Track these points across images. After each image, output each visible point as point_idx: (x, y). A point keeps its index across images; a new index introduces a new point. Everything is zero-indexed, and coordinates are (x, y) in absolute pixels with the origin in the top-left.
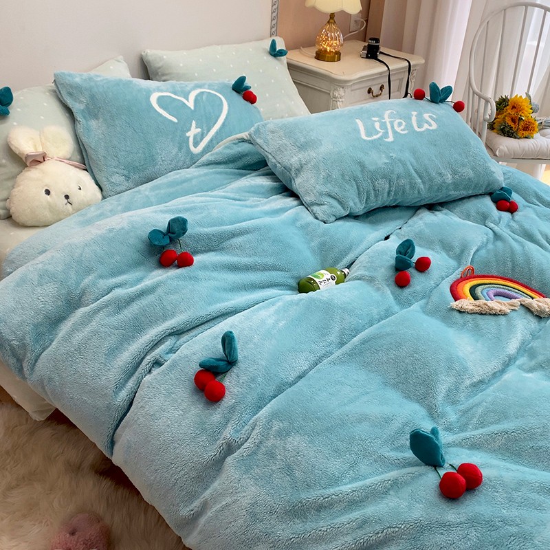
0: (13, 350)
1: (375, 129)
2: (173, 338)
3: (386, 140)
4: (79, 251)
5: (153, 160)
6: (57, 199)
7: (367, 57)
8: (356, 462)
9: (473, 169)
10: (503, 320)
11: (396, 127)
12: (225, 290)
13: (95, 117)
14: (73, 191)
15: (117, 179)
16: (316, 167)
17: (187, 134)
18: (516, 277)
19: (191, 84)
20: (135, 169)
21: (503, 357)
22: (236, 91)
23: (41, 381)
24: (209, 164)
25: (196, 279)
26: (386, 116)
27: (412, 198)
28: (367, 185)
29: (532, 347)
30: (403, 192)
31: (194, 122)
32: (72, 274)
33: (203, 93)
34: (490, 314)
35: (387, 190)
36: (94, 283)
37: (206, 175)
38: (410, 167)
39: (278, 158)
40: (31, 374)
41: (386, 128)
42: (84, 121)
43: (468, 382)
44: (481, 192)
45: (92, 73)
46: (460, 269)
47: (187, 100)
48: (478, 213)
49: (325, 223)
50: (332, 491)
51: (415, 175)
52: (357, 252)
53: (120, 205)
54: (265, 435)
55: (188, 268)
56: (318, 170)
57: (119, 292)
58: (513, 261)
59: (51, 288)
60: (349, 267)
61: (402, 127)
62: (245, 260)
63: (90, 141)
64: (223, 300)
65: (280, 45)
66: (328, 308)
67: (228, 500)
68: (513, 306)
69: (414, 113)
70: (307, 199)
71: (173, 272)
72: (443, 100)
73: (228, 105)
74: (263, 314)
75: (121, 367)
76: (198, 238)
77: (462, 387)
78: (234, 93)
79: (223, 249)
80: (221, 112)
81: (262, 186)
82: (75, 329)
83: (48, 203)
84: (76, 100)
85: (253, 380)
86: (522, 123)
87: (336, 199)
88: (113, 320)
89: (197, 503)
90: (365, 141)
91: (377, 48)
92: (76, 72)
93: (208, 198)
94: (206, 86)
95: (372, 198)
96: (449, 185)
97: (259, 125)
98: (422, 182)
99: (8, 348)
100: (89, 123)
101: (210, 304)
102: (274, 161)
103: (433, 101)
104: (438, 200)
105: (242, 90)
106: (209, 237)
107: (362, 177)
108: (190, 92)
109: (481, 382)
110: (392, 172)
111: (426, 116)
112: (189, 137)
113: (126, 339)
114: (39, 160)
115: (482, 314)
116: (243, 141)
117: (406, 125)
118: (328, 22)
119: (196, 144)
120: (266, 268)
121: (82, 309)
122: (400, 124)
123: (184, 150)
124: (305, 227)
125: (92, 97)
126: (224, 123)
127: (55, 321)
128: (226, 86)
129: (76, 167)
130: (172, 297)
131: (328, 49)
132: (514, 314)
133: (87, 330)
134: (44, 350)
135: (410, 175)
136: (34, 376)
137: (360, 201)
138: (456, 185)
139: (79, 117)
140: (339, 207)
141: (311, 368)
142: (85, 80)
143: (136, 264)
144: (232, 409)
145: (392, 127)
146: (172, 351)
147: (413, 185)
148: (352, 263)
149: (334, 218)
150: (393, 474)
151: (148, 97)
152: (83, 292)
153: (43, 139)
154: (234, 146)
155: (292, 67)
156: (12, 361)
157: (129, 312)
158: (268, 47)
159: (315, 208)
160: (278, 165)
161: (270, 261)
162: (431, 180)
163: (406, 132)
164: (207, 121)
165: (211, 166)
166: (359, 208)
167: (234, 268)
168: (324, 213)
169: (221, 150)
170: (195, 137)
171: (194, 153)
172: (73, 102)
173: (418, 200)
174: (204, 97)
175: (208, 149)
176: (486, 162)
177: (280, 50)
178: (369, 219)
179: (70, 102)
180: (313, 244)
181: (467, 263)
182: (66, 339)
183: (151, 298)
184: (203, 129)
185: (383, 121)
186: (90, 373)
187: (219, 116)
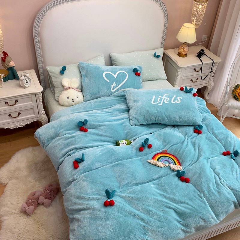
0: (42, 142)
1: (157, 100)
2: (75, 150)
3: (159, 105)
5: (99, 92)
6: (70, 100)
9: (188, 118)
13: (87, 77)
14: (75, 98)
15: (88, 96)
17: (111, 86)
20: (93, 95)
23: (47, 151)
24: (115, 96)
25: (86, 136)
26: (164, 96)
28: (147, 117)
30: (160, 121)
31: (115, 82)
33: (121, 72)
35: (155, 120)
36: (62, 132)
37: (112, 100)
38: (164, 114)
39: (129, 102)
40: (45, 149)
41: (161, 101)
42: (84, 78)
46: (163, 150)
47: (115, 75)
48: (185, 132)
49: (132, 126)
50: (86, 196)
51: (165, 117)
53: (83, 106)
54: (81, 180)
55: (85, 133)
57: (67, 135)
58: (179, 152)
59: (53, 131)
60: (134, 140)
61: (167, 101)
64: (91, 143)
66: (114, 153)
69: (175, 96)
70: (130, 117)
71: (82, 133)
72: (189, 92)
75: (62, 153)
76: (91, 125)
78: (133, 72)
79: (97, 129)
80: (125, 79)
81: (122, 109)
83: (68, 101)
84: (83, 71)
85: (85, 166)
87: (137, 120)
88: (64, 142)
89: (66, 189)
90: (152, 104)
91: (203, 53)
93: (102, 112)
94: (124, 70)
95: (149, 121)
96: (178, 121)
98: (168, 119)
101: (87, 144)
103: (186, 92)
105: (135, 72)
106: (94, 125)
107: (147, 115)
108: (117, 72)
110: (157, 115)
111: (178, 98)
114: (68, 88)
115: (155, 165)
117: (169, 100)
118: (184, 44)
119: (113, 89)
120: (107, 136)
121: (58, 137)
122: (167, 99)
123: (109, 90)
124: (125, 126)
128: (131, 70)
129: (78, 91)
130: (78, 140)
131: (182, 53)
133: (58, 143)
134: (49, 144)
135: (163, 117)
138: (180, 122)
139: (83, 76)
140: (138, 122)
142: (87, 65)
143: (74, 129)
144: (78, 171)
145: (164, 100)
146: (74, 153)
147: (164, 120)
149: (135, 125)
151: (103, 73)
152: (60, 133)
157: (68, 141)
159: (131, 121)
161: (109, 135)
162: (171, 119)
163: (168, 103)
164: (119, 82)
165: (115, 97)
166: (145, 123)
168: (133, 123)
169: (119, 93)
170: (114, 87)
171: (112, 91)
174: (121, 74)
175: (116, 91)
177: (158, 55)
181: (166, 149)
182: (53, 143)
183: (74, 139)
184: (117, 85)
185: (162, 98)
186: (56, 153)
187: (124, 81)
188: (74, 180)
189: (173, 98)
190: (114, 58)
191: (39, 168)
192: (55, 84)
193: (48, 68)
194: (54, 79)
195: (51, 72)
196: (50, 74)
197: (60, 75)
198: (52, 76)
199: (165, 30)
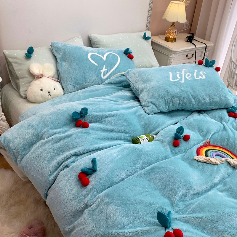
0: (14, 153)
1: (177, 77)
2: (75, 157)
3: (181, 82)
4: (45, 117)
5: (85, 80)
6: (45, 93)
7: (188, 41)
8: (134, 221)
9: (219, 97)
10: (216, 167)
12: (100, 139)
13: (65, 61)
14: (52, 90)
15: (70, 87)
16: (148, 91)
17: (101, 71)
18: (228, 148)
19: (106, 50)
20: (78, 84)
21: (211, 183)
22: (125, 54)
23: (23, 167)
24: (108, 84)
25: (88, 133)
26: (183, 72)
27: (189, 107)
28: (169, 100)
29: (226, 181)
30: (186, 105)
31: (105, 66)
32: (40, 127)
33: (110, 54)
34: (211, 164)
35: (178, 103)
36: (48, 131)
37: (106, 88)
38: (190, 94)
39: (135, 85)
40: (19, 164)
41: (182, 77)
42: (61, 63)
43: (192, 193)
44: (222, 108)
45: (66, 43)
46: (204, 142)
48: (219, 117)
49: (149, 115)
50: (121, 231)
51: (192, 98)
52: (160, 129)
53: (68, 98)
54: (100, 203)
55: (86, 128)
57: (57, 135)
58: (228, 141)
59: (31, 131)
60: (156, 134)
61: (189, 77)
62: (111, 127)
63: (61, 71)
64: (98, 143)
66: (140, 153)
67: (82, 227)
68: (222, 161)
69: (196, 71)
70: (143, 104)
72: (210, 66)
73: (120, 60)
74: (113, 151)
75: (52, 166)
76: (93, 116)
77: (189, 195)
79: (102, 122)
81: (127, 96)
82: (38, 148)
83: (41, 94)
84: (58, 53)
85: (101, 179)
87: (155, 105)
88: (53, 147)
89: (72, 226)
90: (171, 81)
91: (193, 37)
92: (60, 42)
93: (101, 100)
94: (113, 51)
95: (171, 106)
96: (207, 103)
97: (129, 70)
98: (195, 101)
99: (12, 152)
100: (63, 63)
101: (92, 144)
102: (133, 86)
103: (206, 66)
104: (202, 109)
105: (128, 54)
106: (97, 116)
107: (167, 96)
108: (105, 53)
109: (198, 193)
110: (181, 96)
111: (201, 73)
112: (102, 72)
113: (57, 155)
114: (40, 77)
115: (207, 163)
116: (123, 75)
117: (191, 76)
118: (172, 25)
119: (104, 75)
120: (119, 132)
121: (42, 140)
122: (188, 75)
123: (99, 77)
124: (140, 116)
125: (65, 53)
126: (117, 67)
127: (31, 144)
128: (121, 51)
129: (54, 80)
130: (77, 140)
131: (171, 37)
132: (221, 165)
133: (42, 149)
134: (25, 155)
135: (189, 98)
136: (21, 165)
137: (166, 107)
138: (210, 104)
139: (59, 61)
140: (156, 109)
141: (127, 177)
142: (63, 46)
143: (66, 125)
144: (90, 190)
145: (185, 76)
146: (73, 162)
147: (190, 102)
148: (158, 133)
149: (153, 113)
150: (147, 228)
151: (87, 55)
152: (43, 134)
153: (43, 68)
154: (120, 77)
156: (13, 157)
157: (59, 144)
158: (143, 35)
159: (146, 108)
160: (134, 88)
161: (121, 129)
162: (199, 100)
163: (190, 79)
164: (110, 66)
165: (109, 85)
166: (165, 110)
167: (105, 130)
168: (149, 110)
169: (114, 78)
170: (104, 72)
171: (103, 78)
172: (57, 54)
173: (193, 108)
174: (111, 56)
175: (109, 77)
176: (226, 95)
177: (147, 37)
178: (170, 114)
180: (142, 123)
181: (208, 139)
182: (34, 152)
183: (69, 139)
184: (108, 69)
185: (181, 73)
186: (41, 167)
187: (116, 64)
188: (87, 206)
189: (195, 73)
190: (95, 40)
191: (4, 202)
192: (18, 73)
193: (6, 52)
194: (16, 67)
195: (11, 58)
196: (10, 60)
197: (26, 60)
198: (13, 62)
199: (150, 9)
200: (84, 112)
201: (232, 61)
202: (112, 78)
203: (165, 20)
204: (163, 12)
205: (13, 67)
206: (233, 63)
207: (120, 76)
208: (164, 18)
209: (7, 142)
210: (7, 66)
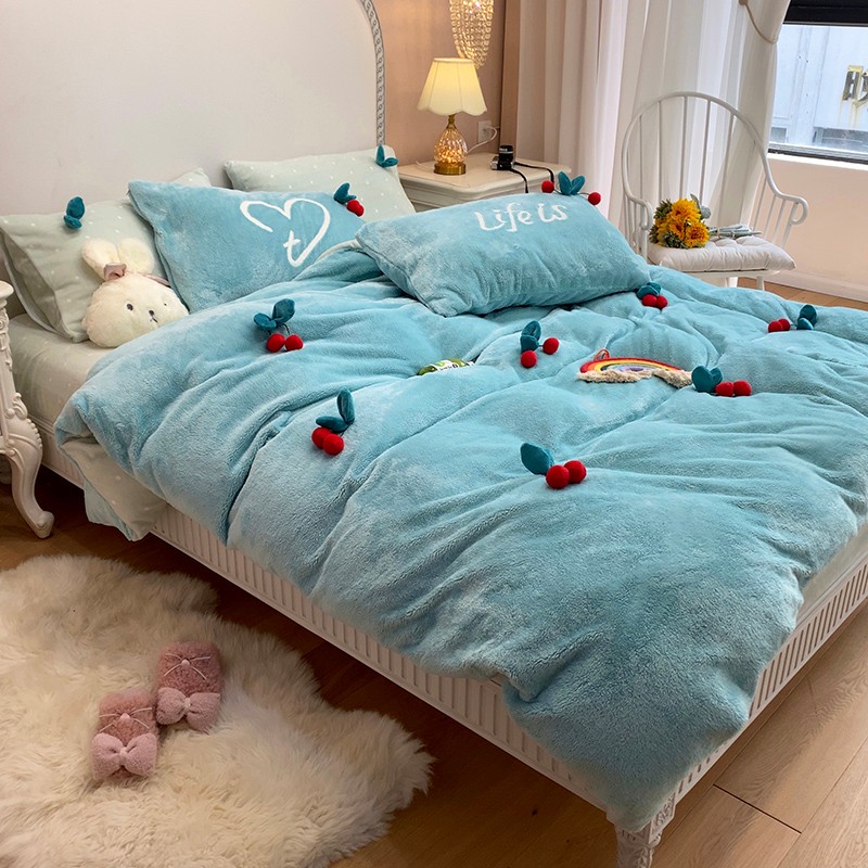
0: (118, 434)
1: (497, 220)
2: (286, 413)
3: (508, 230)
4: (182, 337)
5: (246, 273)
6: (141, 315)
7: (499, 169)
9: (611, 261)
10: (632, 387)
11: (520, 218)
12: (337, 372)
13: (178, 228)
14: (157, 306)
16: (432, 261)
17: (285, 245)
19: (285, 194)
20: (227, 283)
21: (627, 411)
22: (339, 202)
23: (149, 467)
24: (312, 276)
25: (306, 360)
26: (508, 208)
27: (542, 294)
28: (488, 276)
30: (532, 286)
31: (291, 233)
32: (177, 357)
33: (300, 202)
34: (619, 382)
35: (513, 283)
36: (201, 365)
38: (538, 258)
39: (390, 258)
40: (137, 460)
41: (509, 219)
42: (166, 234)
43: (588, 428)
44: (623, 288)
45: (172, 183)
46: (594, 353)
47: (283, 209)
48: (620, 309)
49: (445, 317)
50: (448, 498)
51: (544, 267)
52: (482, 345)
54: (384, 471)
55: (296, 351)
56: (434, 263)
57: (227, 373)
58: (651, 343)
59: (156, 371)
61: (527, 218)
62: (358, 346)
63: (173, 255)
64: (336, 380)
65: (389, 153)
67: (352, 528)
68: (643, 375)
69: (541, 205)
70: (424, 295)
72: (574, 193)
73: (330, 217)
75: (235, 440)
76: (306, 324)
77: (581, 431)
78: (337, 203)
79: (333, 336)
80: (323, 221)
81: (374, 289)
82: (184, 408)
83: (133, 319)
84: (156, 210)
85: (371, 433)
86: (689, 230)
87: (456, 292)
88: (224, 397)
90: (485, 231)
91: (511, 157)
92: (155, 182)
94: (304, 196)
95: (497, 291)
96: (584, 278)
98: (553, 274)
99: (113, 431)
100: (172, 235)
102: (385, 261)
103: (564, 193)
104: (573, 298)
105: (346, 201)
106: (317, 323)
107: (486, 270)
108: (285, 201)
109: (601, 429)
110: (517, 263)
111: (555, 208)
112: (286, 248)
113: (238, 415)
115: (610, 382)
116: (350, 249)
117: (531, 216)
118: (447, 127)
119: (295, 256)
120: (381, 355)
121: (189, 390)
122: (524, 216)
123: (282, 260)
124: (422, 320)
125: (174, 207)
126: (326, 234)
127: (162, 403)
128: (327, 195)
130: (283, 375)
131: (449, 159)
132: (645, 382)
133: (196, 408)
134: (151, 433)
135: (537, 267)
136: (141, 460)
137: (483, 295)
138: (593, 279)
139: (159, 229)
140: (460, 300)
141: (430, 425)
142: (165, 189)
143: (243, 349)
144: (351, 458)
145: (516, 218)
146: (285, 424)
147: (542, 278)
149: (455, 313)
151: (238, 206)
152: (190, 374)
153: (122, 252)
155: (406, 184)
156: (117, 446)
157: (238, 391)
158: (374, 153)
159: (433, 303)
161: (385, 348)
162: (563, 272)
163: (531, 223)
164: (307, 232)
165: (315, 279)
166: (483, 303)
167: (346, 353)
168: (443, 306)
169: (325, 260)
170: (294, 247)
171: (293, 265)
172: (152, 214)
173: (551, 296)
174: (302, 206)
175: (309, 261)
177: (389, 159)
178: (498, 318)
179: (148, 214)
180: (432, 337)
181: (601, 347)
182: (174, 418)
183: (261, 376)
184: (301, 240)
185: (505, 212)
186: (203, 448)
187: (321, 227)
188: (351, 489)
189: (541, 210)
191: (78, 623)
192: (48, 274)
194: (39, 259)
195: (20, 235)
196: (19, 241)
197: (66, 236)
198: (28, 247)
199: (381, 84)
200: (284, 310)
201: (630, 199)
202: (319, 261)
203: (429, 113)
204: (418, 95)
205: (30, 261)
206: (632, 203)
207: (341, 253)
208: (422, 106)
209: (95, 405)
210: (6, 263)
